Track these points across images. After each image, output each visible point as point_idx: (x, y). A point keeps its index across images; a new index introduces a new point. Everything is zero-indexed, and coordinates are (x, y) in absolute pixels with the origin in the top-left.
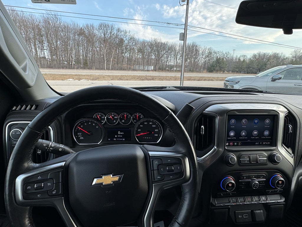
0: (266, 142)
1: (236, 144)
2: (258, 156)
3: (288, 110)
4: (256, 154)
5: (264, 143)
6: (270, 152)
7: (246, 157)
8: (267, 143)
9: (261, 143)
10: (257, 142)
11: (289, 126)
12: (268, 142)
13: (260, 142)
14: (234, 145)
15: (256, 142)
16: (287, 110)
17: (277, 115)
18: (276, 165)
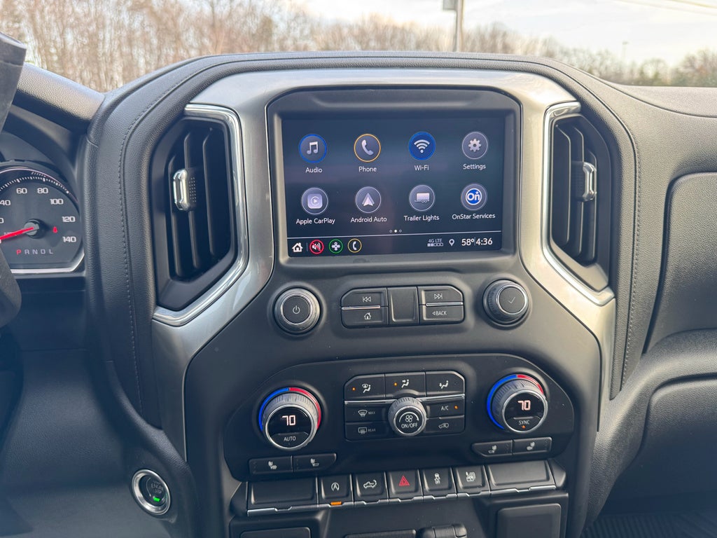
0: (476, 237)
1: (336, 246)
2: (423, 293)
3: (578, 98)
4: (417, 286)
5: (467, 242)
6: (480, 279)
7: (367, 299)
8: (478, 242)
9: (452, 242)
10: (435, 237)
11: (585, 169)
12: (482, 237)
13: (446, 238)
14: (327, 252)
15: (431, 237)
16: (570, 97)
17: (510, 112)
18: (510, 332)
